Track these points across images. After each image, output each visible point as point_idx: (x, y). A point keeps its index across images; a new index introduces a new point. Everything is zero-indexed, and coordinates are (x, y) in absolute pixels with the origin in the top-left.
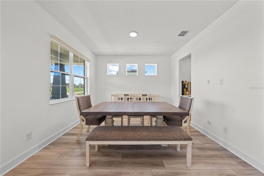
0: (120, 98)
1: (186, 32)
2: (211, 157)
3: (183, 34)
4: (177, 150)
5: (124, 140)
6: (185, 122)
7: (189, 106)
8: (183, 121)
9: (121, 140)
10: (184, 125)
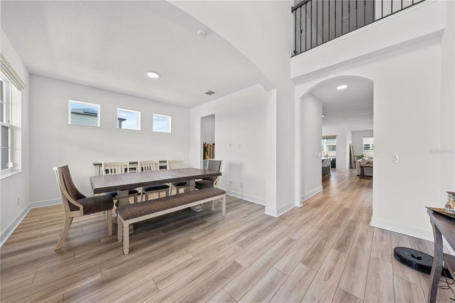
0: (111, 170)
1: (213, 93)
2: (235, 206)
3: (210, 93)
4: (211, 210)
5: (173, 207)
6: (216, 184)
7: (218, 167)
8: (214, 183)
9: (170, 208)
10: (215, 186)
